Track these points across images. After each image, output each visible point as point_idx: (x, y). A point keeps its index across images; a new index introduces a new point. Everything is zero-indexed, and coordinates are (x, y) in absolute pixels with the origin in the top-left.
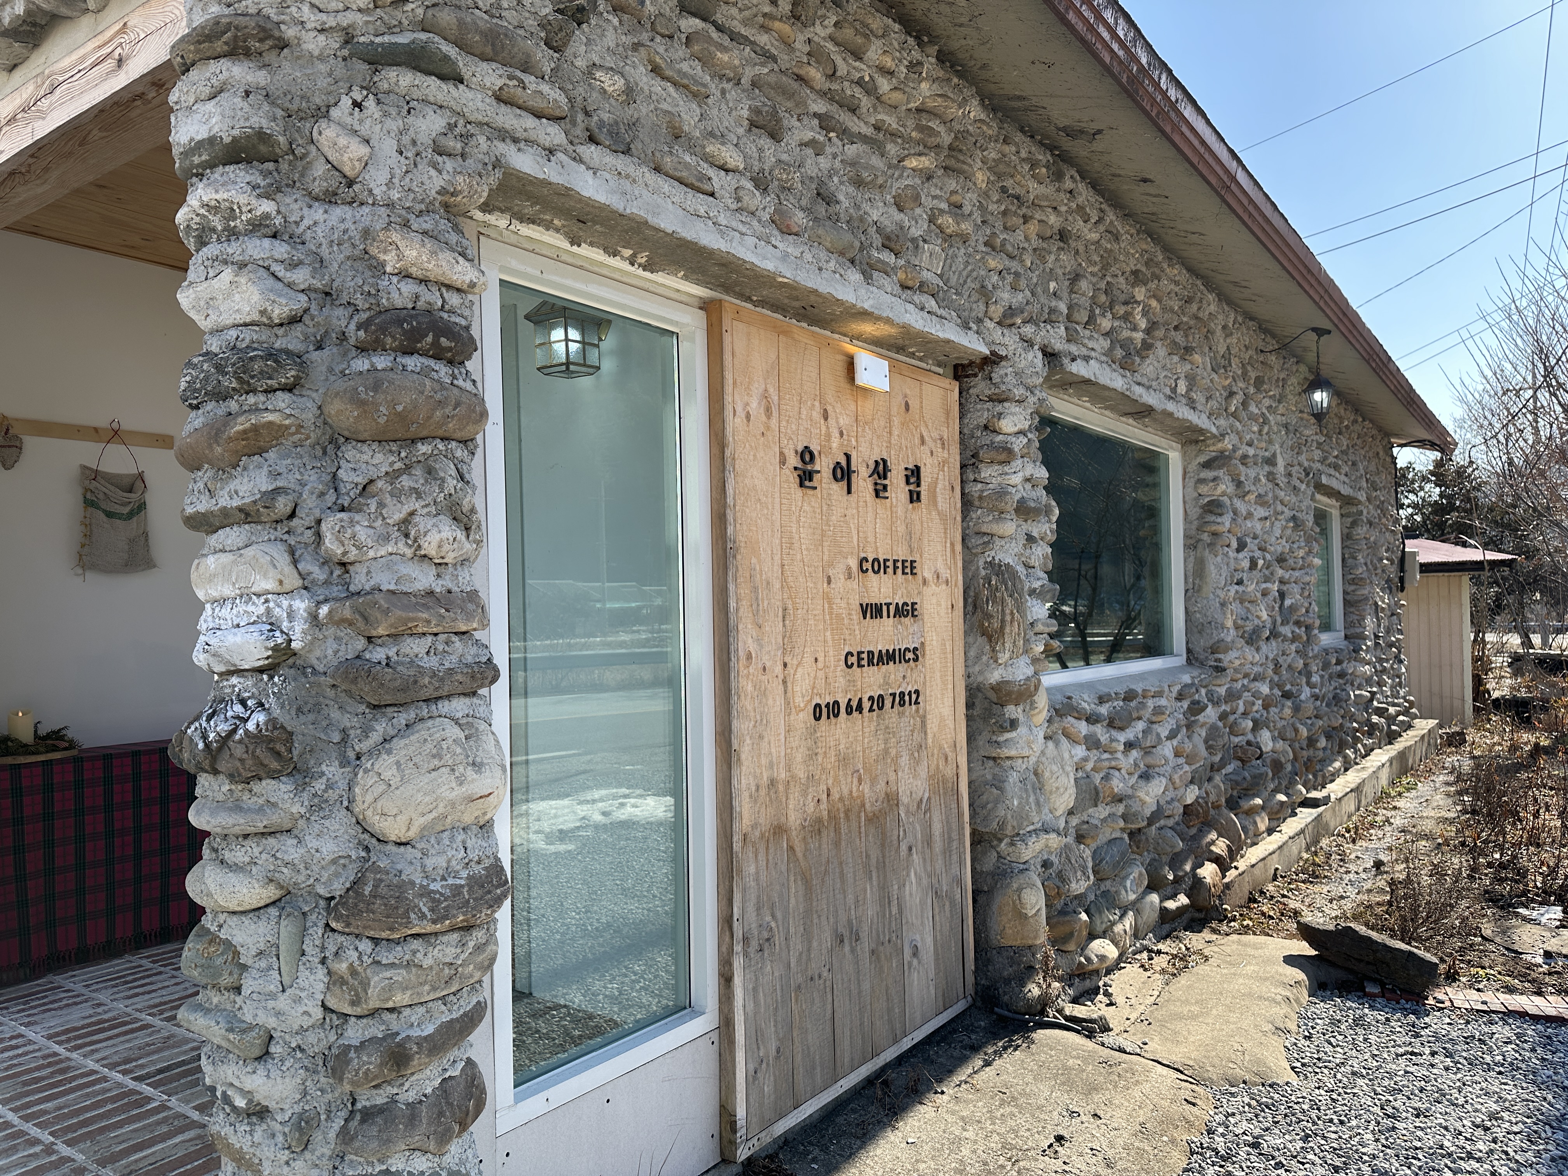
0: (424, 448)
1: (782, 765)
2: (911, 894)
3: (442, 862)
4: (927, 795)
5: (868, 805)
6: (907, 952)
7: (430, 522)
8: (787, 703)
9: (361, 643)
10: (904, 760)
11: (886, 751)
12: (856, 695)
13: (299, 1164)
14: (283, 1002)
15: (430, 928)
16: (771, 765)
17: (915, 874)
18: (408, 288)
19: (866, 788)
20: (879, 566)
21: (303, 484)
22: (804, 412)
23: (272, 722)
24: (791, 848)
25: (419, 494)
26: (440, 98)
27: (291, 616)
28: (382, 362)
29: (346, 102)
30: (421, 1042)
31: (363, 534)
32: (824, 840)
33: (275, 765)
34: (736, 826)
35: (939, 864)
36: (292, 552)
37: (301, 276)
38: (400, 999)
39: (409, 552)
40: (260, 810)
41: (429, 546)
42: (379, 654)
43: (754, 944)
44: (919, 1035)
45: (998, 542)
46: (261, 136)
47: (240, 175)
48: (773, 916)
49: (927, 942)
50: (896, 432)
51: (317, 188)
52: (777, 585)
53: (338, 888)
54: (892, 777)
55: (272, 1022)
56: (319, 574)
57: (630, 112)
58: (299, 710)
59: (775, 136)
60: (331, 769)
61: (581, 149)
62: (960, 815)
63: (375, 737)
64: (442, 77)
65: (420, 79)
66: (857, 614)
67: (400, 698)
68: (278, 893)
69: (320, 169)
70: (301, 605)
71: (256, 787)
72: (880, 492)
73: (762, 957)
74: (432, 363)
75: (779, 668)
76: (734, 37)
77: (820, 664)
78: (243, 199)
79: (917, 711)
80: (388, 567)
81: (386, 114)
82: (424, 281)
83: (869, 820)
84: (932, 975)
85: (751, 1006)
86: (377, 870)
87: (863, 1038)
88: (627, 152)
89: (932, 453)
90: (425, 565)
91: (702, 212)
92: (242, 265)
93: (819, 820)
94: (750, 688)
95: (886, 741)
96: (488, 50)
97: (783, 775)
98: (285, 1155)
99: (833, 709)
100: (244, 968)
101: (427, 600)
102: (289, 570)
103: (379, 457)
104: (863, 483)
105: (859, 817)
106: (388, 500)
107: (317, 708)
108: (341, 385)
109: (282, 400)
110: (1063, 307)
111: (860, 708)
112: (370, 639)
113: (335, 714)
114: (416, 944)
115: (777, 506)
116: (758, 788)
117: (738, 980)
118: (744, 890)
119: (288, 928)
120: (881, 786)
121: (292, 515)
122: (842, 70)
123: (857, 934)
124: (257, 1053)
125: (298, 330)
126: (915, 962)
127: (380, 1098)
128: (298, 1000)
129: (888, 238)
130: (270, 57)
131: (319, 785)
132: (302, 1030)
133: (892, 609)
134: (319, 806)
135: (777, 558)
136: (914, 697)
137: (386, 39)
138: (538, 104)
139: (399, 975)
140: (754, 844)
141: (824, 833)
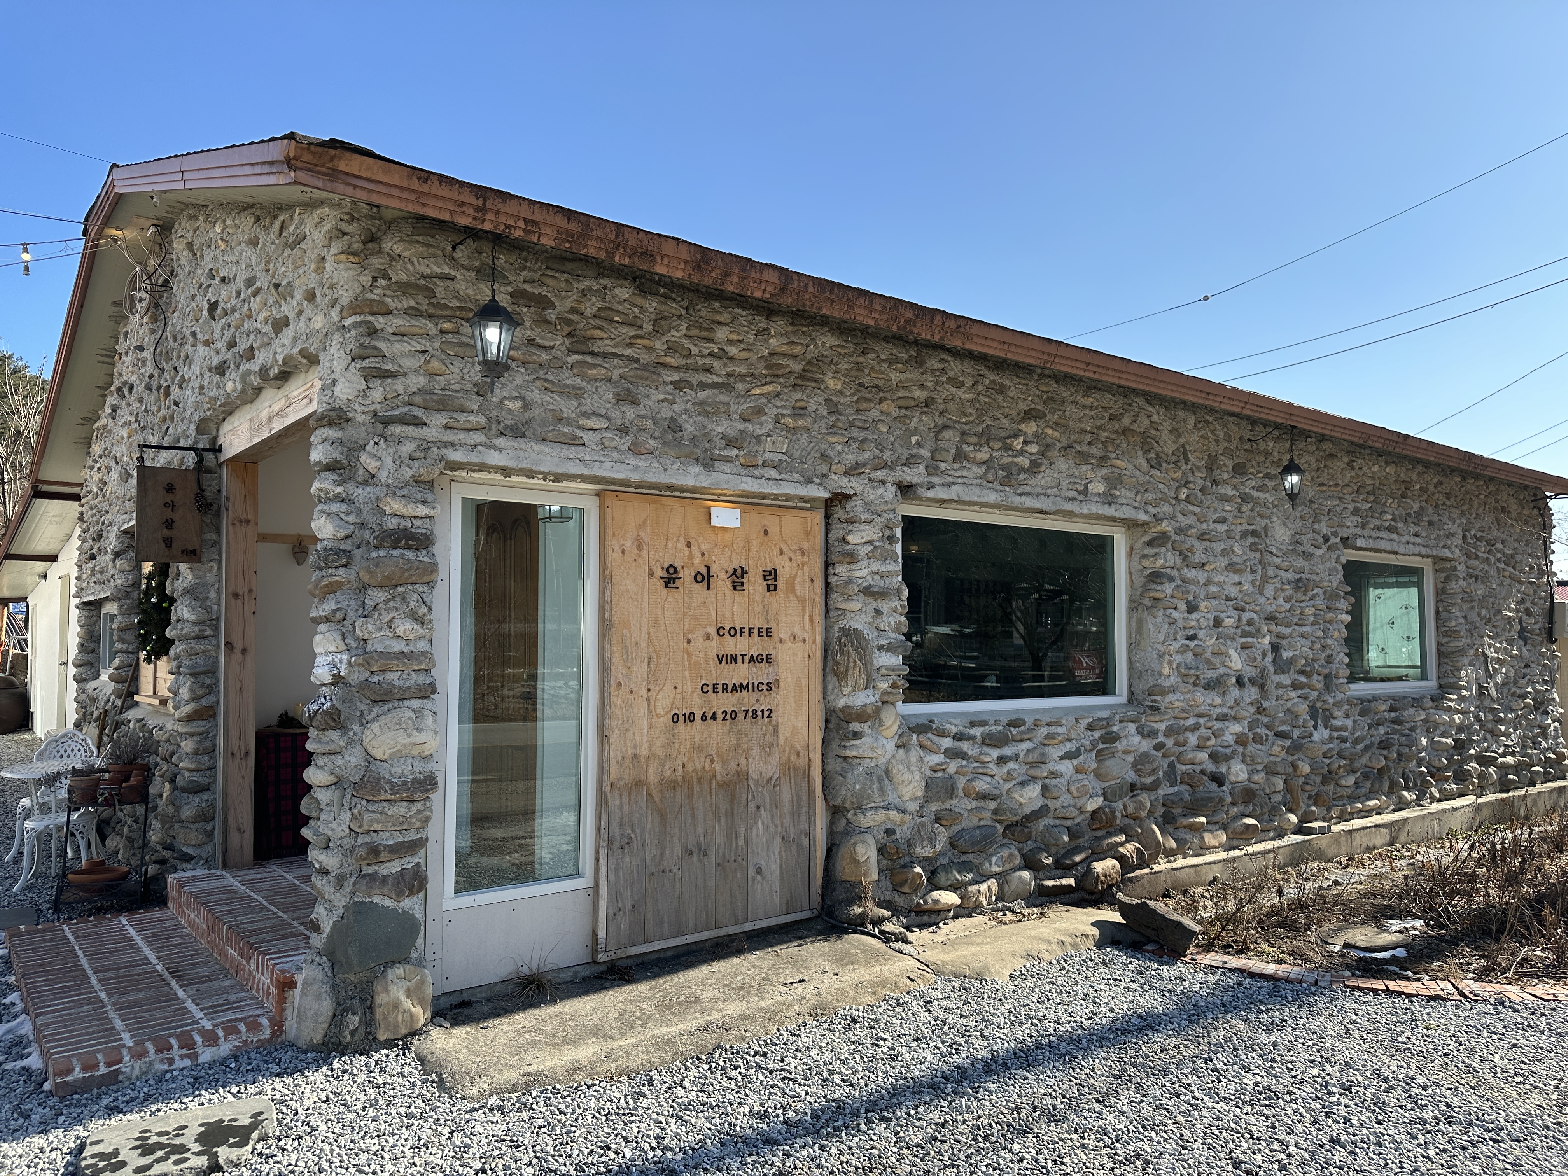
0: (400, 589)
1: (645, 745)
2: (757, 836)
3: (399, 770)
4: (776, 776)
5: (719, 777)
6: (752, 872)
7: (400, 622)
8: (650, 712)
9: (367, 674)
10: (756, 752)
11: (738, 746)
12: (711, 709)
13: (338, 894)
14: (334, 825)
15: (389, 797)
16: (635, 747)
17: (763, 823)
18: (395, 521)
19: (718, 767)
20: (733, 632)
21: (349, 606)
22: (670, 545)
23: (333, 706)
24: (649, 795)
25: (397, 609)
26: (414, 435)
27: (341, 662)
28: (382, 553)
29: (372, 443)
30: (385, 847)
31: (371, 627)
32: (679, 793)
33: (333, 724)
34: (606, 777)
35: (787, 821)
36: (343, 635)
37: (351, 519)
38: (376, 827)
39: (391, 635)
40: (328, 743)
41: (400, 631)
42: (375, 679)
43: (617, 844)
44: (760, 925)
45: (849, 615)
46: (336, 461)
47: (330, 476)
48: (633, 831)
49: (772, 867)
50: (754, 549)
51: (360, 479)
52: (644, 644)
53: (357, 778)
54: (743, 761)
55: (330, 833)
56: (354, 644)
57: (528, 415)
58: (344, 702)
59: (635, 402)
60: (356, 727)
61: (494, 441)
62: (811, 792)
63: (373, 714)
64: (416, 425)
65: (405, 428)
66: (713, 662)
67: (384, 698)
68: (335, 780)
69: (361, 471)
70: (345, 657)
71: (327, 733)
72: (737, 586)
73: (623, 853)
74: (405, 552)
75: (644, 692)
76: (605, 355)
77: (678, 691)
78: (329, 487)
79: (770, 722)
80: (381, 641)
81: (388, 446)
82: (403, 517)
83: (719, 786)
84: (776, 887)
85: (612, 878)
86: (371, 771)
87: (707, 915)
88: (523, 436)
89: (791, 559)
90: (400, 640)
91: (572, 456)
92: (329, 514)
93: (675, 782)
94: (619, 702)
95: (738, 739)
96: (441, 407)
97: (645, 752)
98: (332, 890)
99: (690, 718)
100: (322, 810)
101: (401, 656)
102: (341, 643)
103: (380, 594)
104: (722, 583)
105: (711, 784)
106: (383, 612)
107: (351, 701)
108: (365, 564)
109: (342, 571)
110: (925, 453)
111: (714, 717)
112: (372, 673)
113: (359, 704)
114: (385, 804)
115: (646, 600)
116: (623, 758)
117: (601, 861)
118: (609, 814)
119: (338, 793)
120: (733, 766)
121: (344, 619)
122: (695, 350)
123: (705, 851)
124: (324, 845)
125: (349, 541)
126: (759, 877)
127: (370, 870)
128: (340, 825)
129: (730, 441)
130: (344, 425)
131: (351, 734)
132: (341, 838)
133: (747, 658)
134: (350, 743)
135: (645, 630)
136: (766, 713)
137: (390, 413)
138: (468, 426)
139: (376, 816)
140: (619, 789)
141: (679, 790)
